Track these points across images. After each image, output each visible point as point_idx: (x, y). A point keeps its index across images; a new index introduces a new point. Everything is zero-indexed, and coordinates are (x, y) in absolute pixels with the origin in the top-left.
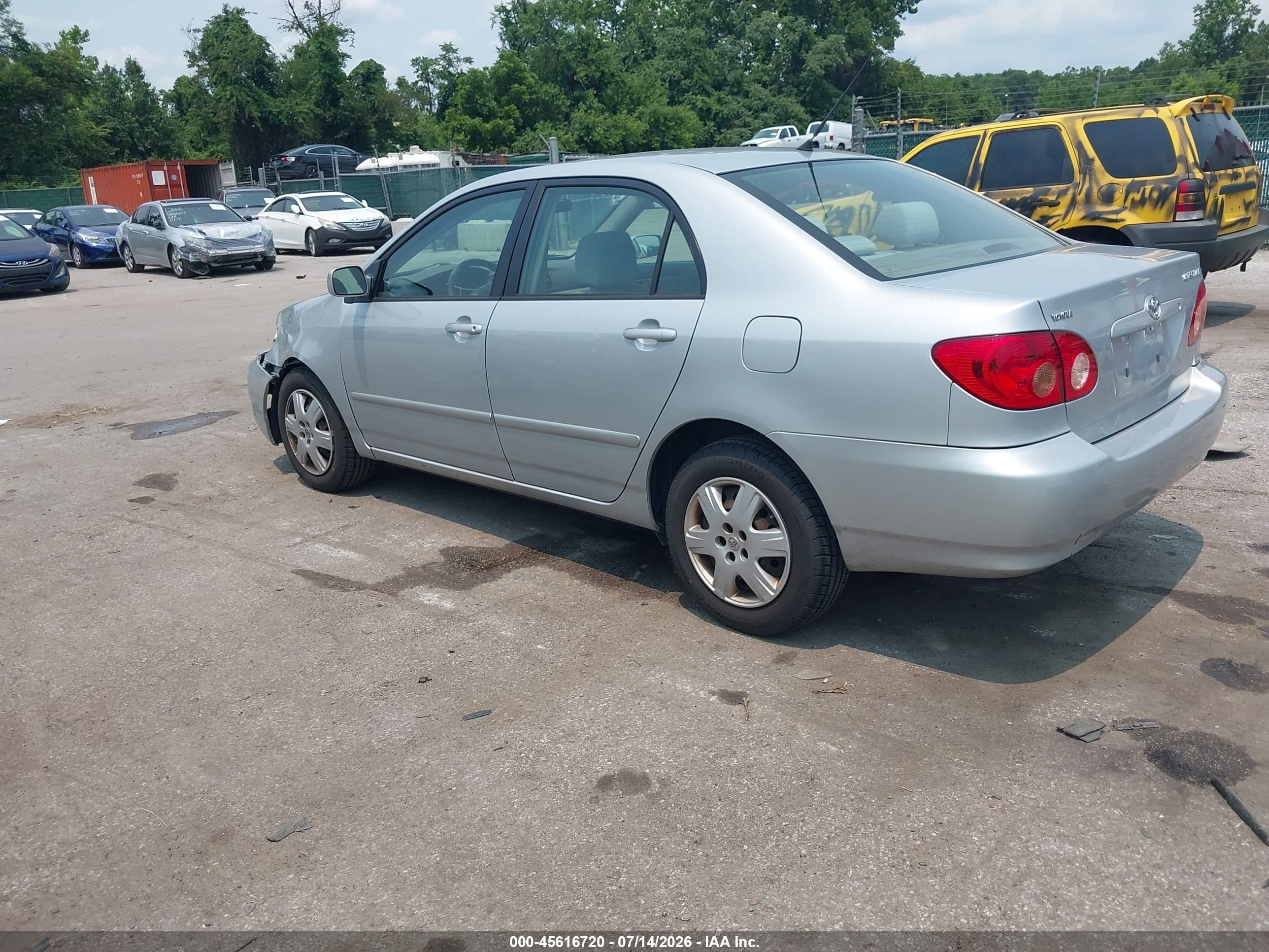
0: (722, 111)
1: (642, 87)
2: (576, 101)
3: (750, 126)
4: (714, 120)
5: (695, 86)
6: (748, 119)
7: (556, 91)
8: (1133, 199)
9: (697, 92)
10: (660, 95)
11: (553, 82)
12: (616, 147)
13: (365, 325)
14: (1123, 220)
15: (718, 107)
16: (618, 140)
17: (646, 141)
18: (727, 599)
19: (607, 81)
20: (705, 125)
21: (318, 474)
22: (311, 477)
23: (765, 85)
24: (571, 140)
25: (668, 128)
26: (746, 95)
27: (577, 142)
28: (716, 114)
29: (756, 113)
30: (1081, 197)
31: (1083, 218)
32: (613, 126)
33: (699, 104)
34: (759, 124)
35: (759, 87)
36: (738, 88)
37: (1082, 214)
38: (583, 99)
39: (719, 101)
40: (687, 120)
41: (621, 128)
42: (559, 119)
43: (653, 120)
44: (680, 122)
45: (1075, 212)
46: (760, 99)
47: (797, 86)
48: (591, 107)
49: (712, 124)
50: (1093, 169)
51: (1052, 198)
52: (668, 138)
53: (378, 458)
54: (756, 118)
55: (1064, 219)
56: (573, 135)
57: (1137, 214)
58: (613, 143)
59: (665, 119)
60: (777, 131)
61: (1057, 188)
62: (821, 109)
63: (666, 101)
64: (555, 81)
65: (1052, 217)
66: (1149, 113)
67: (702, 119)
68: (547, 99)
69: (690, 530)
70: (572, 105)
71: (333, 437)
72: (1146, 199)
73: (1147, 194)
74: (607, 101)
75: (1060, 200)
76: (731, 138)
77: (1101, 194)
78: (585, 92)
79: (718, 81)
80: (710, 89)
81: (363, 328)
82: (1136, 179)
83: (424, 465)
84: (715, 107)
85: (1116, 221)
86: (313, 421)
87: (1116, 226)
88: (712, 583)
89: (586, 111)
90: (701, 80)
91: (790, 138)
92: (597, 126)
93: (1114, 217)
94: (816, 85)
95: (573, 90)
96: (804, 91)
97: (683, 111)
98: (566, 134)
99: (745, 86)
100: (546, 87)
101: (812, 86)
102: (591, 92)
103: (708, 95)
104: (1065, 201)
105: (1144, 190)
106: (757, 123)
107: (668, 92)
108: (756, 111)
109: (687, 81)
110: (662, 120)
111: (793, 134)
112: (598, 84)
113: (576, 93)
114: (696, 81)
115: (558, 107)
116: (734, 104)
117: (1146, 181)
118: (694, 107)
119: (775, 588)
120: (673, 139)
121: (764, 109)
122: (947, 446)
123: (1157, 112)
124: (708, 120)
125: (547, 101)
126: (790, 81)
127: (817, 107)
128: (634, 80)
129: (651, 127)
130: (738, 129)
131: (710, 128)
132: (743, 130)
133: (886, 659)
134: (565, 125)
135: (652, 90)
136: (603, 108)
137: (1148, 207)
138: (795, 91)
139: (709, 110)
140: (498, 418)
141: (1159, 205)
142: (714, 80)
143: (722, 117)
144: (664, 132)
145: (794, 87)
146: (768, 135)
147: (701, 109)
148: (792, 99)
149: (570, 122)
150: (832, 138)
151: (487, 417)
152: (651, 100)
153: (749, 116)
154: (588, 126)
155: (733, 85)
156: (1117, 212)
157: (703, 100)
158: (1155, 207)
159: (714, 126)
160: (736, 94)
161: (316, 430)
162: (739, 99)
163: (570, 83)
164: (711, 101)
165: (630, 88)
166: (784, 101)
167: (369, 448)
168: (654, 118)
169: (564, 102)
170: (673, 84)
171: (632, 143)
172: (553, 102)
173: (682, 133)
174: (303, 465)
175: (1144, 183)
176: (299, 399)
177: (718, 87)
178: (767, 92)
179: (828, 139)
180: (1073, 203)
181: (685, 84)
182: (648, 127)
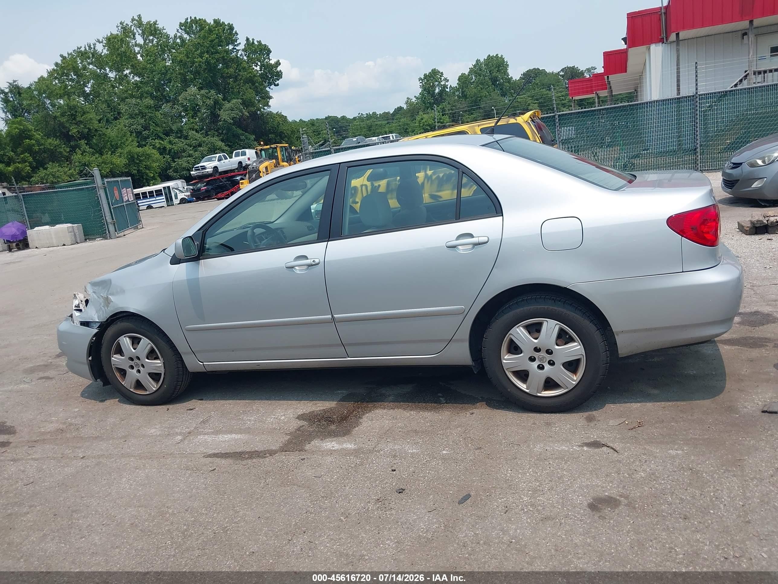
0: (173, 148)
1: (117, 137)
2: (73, 149)
3: (192, 156)
4: (169, 154)
5: (153, 134)
6: (191, 152)
7: (57, 142)
9: (154, 138)
10: (132, 141)
11: (54, 137)
12: (107, 175)
13: (200, 276)
15: (170, 146)
16: (108, 171)
17: (128, 170)
18: (539, 394)
19: (92, 134)
20: (164, 157)
21: (148, 393)
22: (141, 397)
23: (197, 131)
24: (74, 173)
25: (141, 161)
26: (186, 138)
27: (78, 174)
28: (170, 151)
29: (195, 148)
32: (103, 163)
33: (158, 145)
34: (198, 154)
35: (194, 132)
36: (181, 134)
38: (78, 146)
39: (170, 142)
40: (153, 155)
41: (109, 163)
42: (62, 161)
43: (129, 157)
44: (148, 156)
46: (196, 140)
47: (217, 131)
48: (84, 152)
49: (168, 156)
52: (141, 167)
53: (209, 369)
54: (196, 151)
56: (75, 170)
58: (105, 173)
59: (138, 155)
60: (216, 157)
62: (233, 143)
63: (137, 145)
64: (56, 137)
66: (512, 121)
67: (161, 154)
68: (52, 148)
69: (505, 358)
70: (70, 151)
71: (164, 363)
74: (95, 147)
76: (182, 164)
78: (79, 142)
79: (166, 130)
80: (163, 136)
81: (198, 279)
83: (258, 365)
84: (168, 146)
86: (143, 355)
88: (526, 388)
89: (82, 154)
90: (155, 130)
91: (224, 161)
92: (92, 163)
94: (229, 129)
95: (70, 141)
96: (222, 133)
97: (148, 149)
98: (70, 170)
99: (185, 133)
100: (50, 141)
101: (226, 130)
102: (83, 142)
103: (162, 139)
106: (197, 154)
107: (136, 139)
108: (194, 147)
109: (146, 132)
110: (136, 156)
111: (226, 158)
112: (87, 136)
113: (72, 143)
114: (153, 131)
115: (61, 153)
116: (180, 144)
118: (154, 147)
119: (575, 379)
120: (145, 168)
121: (200, 145)
122: (683, 272)
123: (516, 120)
124: (165, 154)
125: (52, 149)
126: (212, 128)
127: (231, 142)
128: (112, 132)
129: (129, 162)
130: (186, 159)
131: (167, 159)
132: (189, 158)
133: (639, 404)
134: (68, 164)
135: (125, 138)
136: (93, 152)
138: (216, 133)
139: (165, 148)
140: (338, 318)
142: (164, 130)
143: (174, 152)
144: (138, 163)
145: (215, 131)
146: (210, 160)
147: (159, 148)
148: (216, 138)
149: (70, 163)
150: (249, 159)
151: (328, 319)
152: (126, 145)
153: (191, 150)
154: (85, 163)
155: (177, 132)
157: (159, 142)
159: (170, 158)
160: (180, 138)
161: (147, 360)
162: (183, 141)
163: (67, 137)
164: (165, 143)
165: (109, 138)
166: (211, 140)
167: (202, 364)
168: (130, 155)
169: (64, 149)
170: (139, 133)
171: (118, 172)
172: (56, 150)
173: (150, 163)
174: (132, 390)
176: (125, 341)
177: (167, 134)
178: (199, 135)
179: (247, 160)
181: (146, 134)
182: (127, 161)
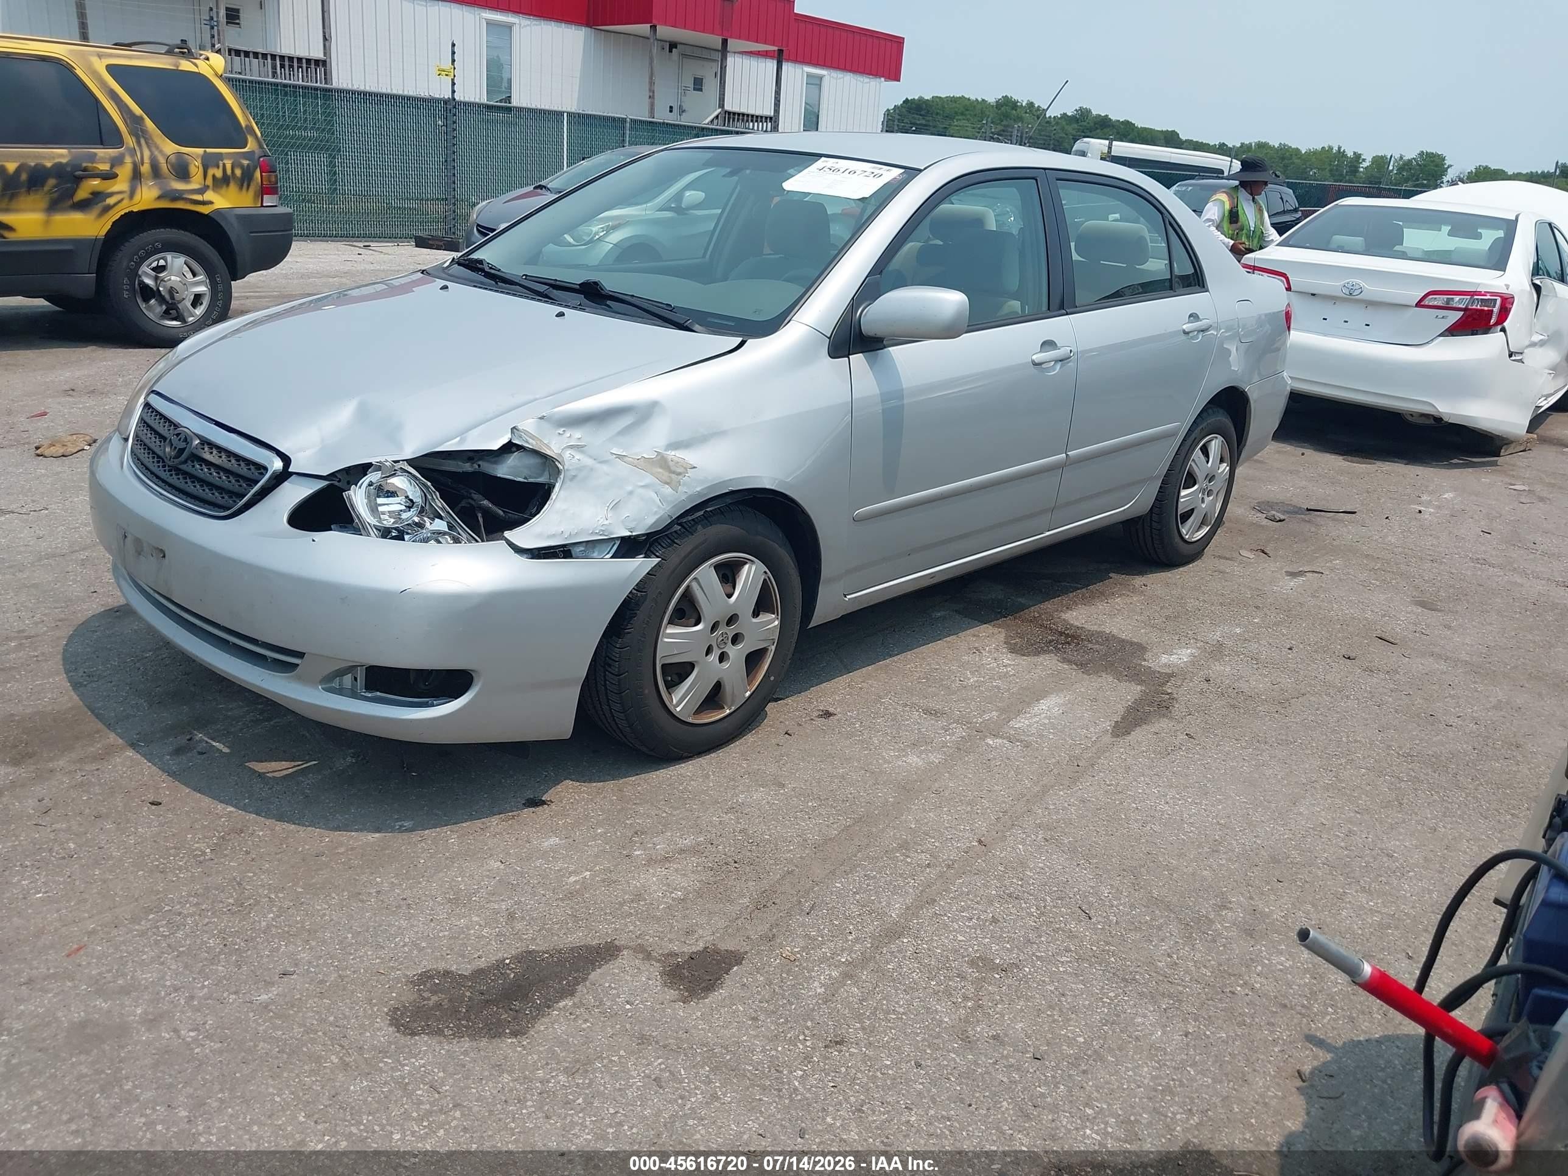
8: (214, 176)
14: (211, 203)
21: (727, 712)
30: (145, 168)
31: (159, 198)
37: (155, 193)
45: (145, 189)
50: (147, 131)
51: (104, 167)
55: (131, 196)
57: (222, 196)
61: (105, 153)
65: (111, 195)
69: (1182, 495)
72: (229, 177)
73: (229, 172)
75: (117, 170)
77: (172, 166)
82: (208, 150)
85: (204, 203)
87: (205, 210)
88: (1185, 533)
93: (199, 197)
104: (125, 172)
105: (224, 165)
117: (221, 154)
137: (233, 187)
140: (1073, 455)
141: (245, 185)
151: (1060, 460)
156: (201, 191)
158: (241, 187)
174: (690, 720)
175: (220, 156)
180: (136, 176)
